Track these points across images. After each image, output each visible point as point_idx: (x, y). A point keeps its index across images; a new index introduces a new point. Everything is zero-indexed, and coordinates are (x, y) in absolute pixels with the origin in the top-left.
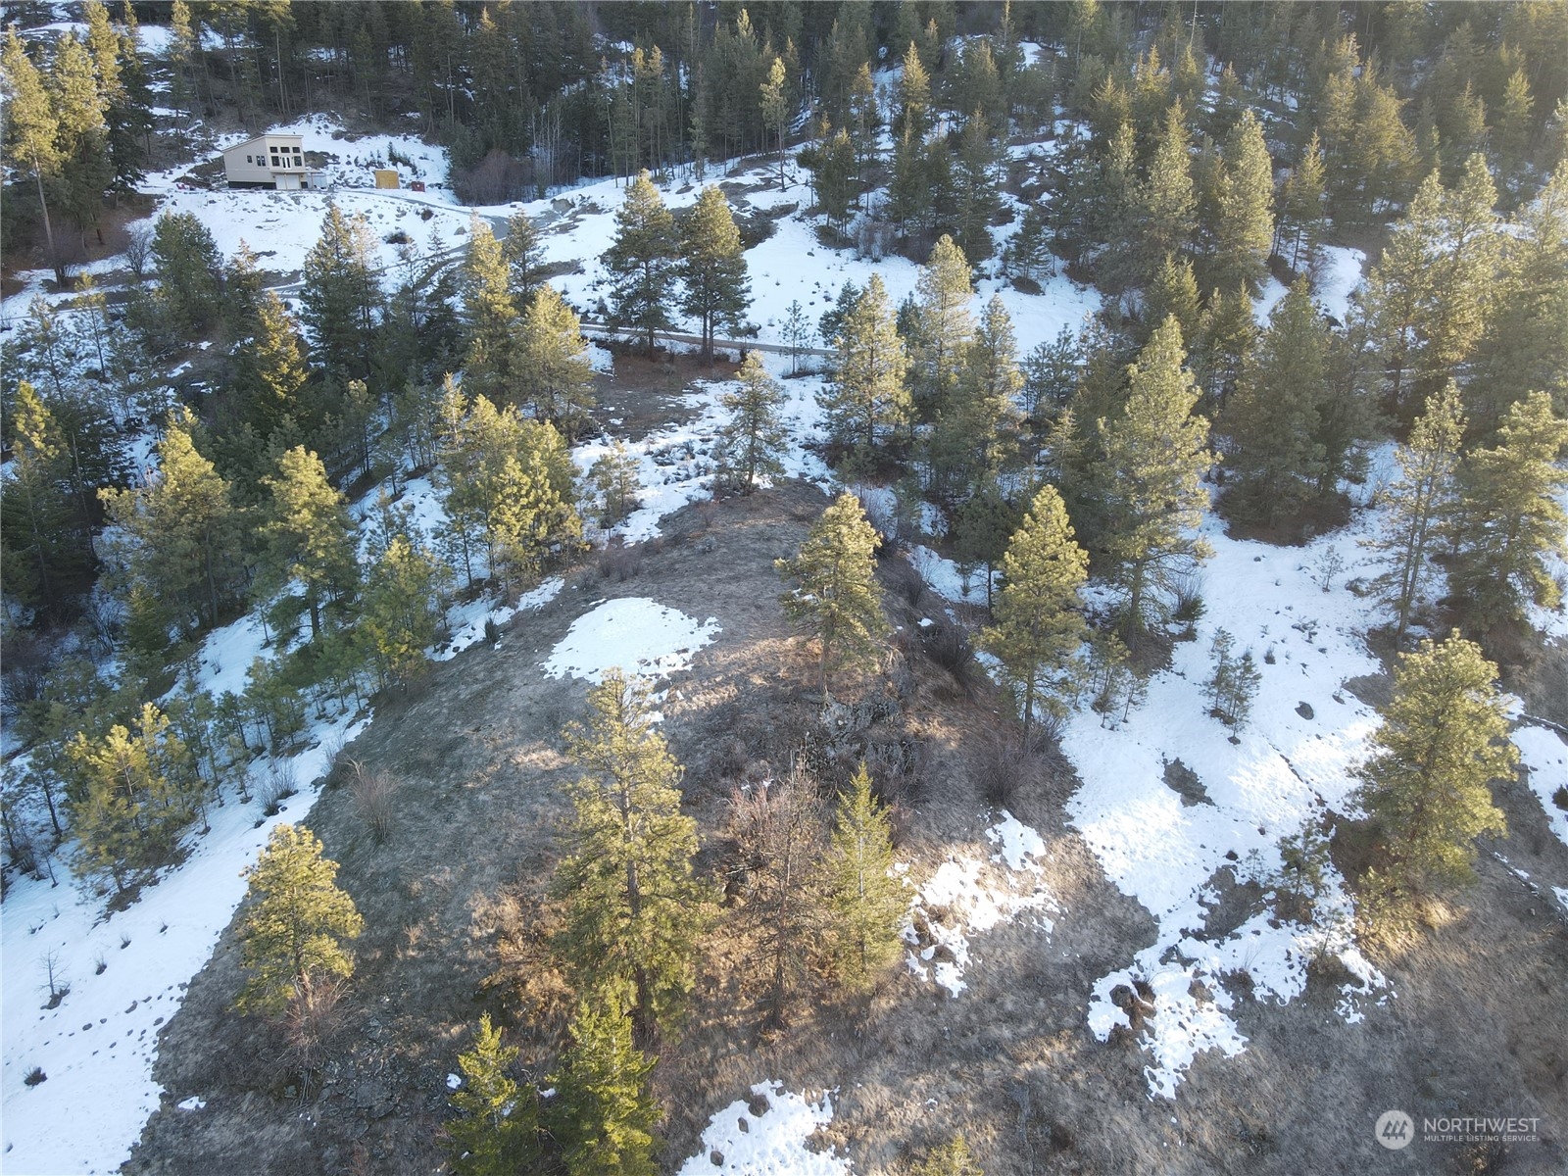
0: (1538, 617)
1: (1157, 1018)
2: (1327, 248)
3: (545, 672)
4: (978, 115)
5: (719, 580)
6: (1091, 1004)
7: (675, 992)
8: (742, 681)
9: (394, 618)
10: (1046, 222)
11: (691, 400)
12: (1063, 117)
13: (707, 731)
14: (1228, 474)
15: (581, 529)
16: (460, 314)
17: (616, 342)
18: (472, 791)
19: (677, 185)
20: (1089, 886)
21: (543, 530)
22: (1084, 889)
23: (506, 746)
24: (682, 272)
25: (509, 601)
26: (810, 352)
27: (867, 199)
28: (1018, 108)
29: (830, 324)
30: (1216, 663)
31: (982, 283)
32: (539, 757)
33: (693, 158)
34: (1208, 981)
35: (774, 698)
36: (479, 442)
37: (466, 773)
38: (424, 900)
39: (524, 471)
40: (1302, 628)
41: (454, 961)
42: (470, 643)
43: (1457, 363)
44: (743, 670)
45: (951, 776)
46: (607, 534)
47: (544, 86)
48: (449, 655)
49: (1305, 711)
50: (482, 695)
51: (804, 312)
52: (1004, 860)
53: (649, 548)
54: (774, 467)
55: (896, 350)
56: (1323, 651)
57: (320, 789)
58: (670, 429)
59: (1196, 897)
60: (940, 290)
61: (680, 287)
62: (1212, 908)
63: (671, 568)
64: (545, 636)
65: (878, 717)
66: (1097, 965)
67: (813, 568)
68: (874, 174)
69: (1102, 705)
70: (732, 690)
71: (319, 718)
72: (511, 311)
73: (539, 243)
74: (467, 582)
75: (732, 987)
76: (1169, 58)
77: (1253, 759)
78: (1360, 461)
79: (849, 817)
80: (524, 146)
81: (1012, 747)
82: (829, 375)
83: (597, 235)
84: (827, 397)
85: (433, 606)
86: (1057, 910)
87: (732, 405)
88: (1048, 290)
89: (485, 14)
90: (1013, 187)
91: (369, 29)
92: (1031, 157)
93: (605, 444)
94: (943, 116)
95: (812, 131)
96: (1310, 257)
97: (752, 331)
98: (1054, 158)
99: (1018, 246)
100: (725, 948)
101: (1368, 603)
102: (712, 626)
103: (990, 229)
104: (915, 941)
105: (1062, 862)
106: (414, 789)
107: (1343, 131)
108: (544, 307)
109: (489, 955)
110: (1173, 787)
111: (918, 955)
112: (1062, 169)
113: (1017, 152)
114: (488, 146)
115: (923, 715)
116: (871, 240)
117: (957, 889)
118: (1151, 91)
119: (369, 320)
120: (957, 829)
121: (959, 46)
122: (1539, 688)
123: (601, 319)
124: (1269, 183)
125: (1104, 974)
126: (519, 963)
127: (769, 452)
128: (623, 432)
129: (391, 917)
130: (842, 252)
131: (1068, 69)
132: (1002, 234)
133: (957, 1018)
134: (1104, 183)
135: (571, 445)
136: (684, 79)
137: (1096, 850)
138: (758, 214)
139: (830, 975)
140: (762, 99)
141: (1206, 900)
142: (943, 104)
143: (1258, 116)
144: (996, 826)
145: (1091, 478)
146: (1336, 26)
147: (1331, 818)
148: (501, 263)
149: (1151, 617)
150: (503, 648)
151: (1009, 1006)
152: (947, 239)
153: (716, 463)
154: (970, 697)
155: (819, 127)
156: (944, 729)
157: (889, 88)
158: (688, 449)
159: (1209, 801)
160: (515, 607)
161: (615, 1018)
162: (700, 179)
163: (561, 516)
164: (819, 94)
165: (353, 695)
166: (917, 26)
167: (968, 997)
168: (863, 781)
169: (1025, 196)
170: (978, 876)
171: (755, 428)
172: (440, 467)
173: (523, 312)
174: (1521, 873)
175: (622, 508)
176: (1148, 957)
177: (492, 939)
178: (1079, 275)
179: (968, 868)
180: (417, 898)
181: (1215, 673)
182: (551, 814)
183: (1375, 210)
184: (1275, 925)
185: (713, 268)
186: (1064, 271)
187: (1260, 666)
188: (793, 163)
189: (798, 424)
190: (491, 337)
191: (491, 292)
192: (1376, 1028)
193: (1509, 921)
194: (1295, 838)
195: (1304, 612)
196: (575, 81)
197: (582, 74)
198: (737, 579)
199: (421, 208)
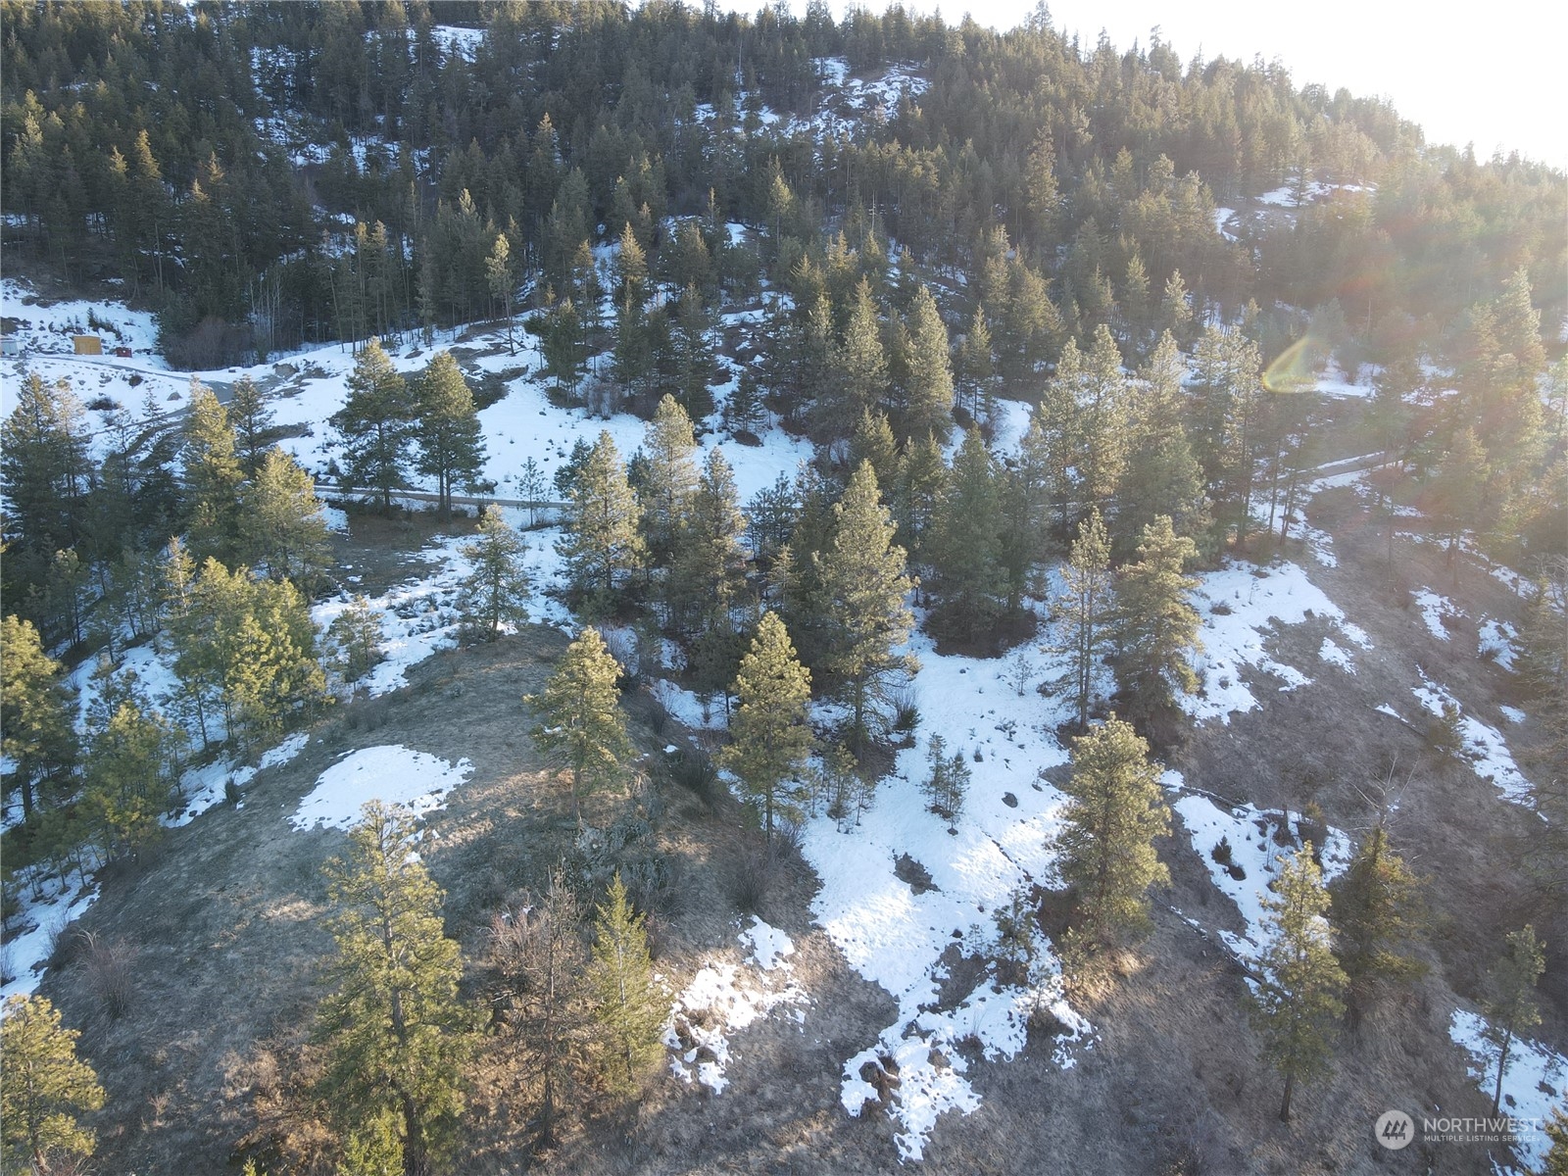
0: (1188, 704)
1: (902, 1088)
2: (1000, 402)
3: (294, 825)
4: (691, 287)
5: (469, 723)
6: (843, 1083)
7: (446, 1121)
8: (497, 814)
9: (123, 786)
10: (760, 381)
11: (431, 556)
12: (769, 289)
13: (465, 865)
14: (933, 598)
15: (325, 683)
16: (180, 479)
17: (350, 503)
18: (219, 951)
19: (406, 350)
20: (835, 976)
21: (285, 686)
22: (831, 980)
23: (254, 902)
24: (415, 433)
25: (250, 759)
26: (547, 505)
27: (593, 362)
28: (728, 281)
29: (564, 478)
30: (932, 764)
31: (706, 437)
32: (294, 909)
33: (420, 325)
34: (944, 1049)
35: (529, 829)
36: (209, 606)
37: (212, 934)
38: (170, 1068)
39: (264, 628)
40: (1003, 728)
41: (207, 1125)
42: (208, 805)
43: (1110, 496)
44: (498, 804)
45: (703, 888)
46: (351, 688)
47: (261, 254)
48: (186, 819)
49: (1010, 800)
50: (225, 856)
51: (539, 468)
52: (756, 961)
53: (396, 698)
54: (518, 614)
55: (629, 499)
56: (1021, 747)
57: (41, 974)
58: (412, 584)
59: (929, 975)
60: (666, 444)
61: (414, 447)
62: (943, 982)
63: (420, 715)
64: (292, 791)
65: (630, 838)
66: (847, 1047)
67: (560, 701)
68: (599, 340)
69: (837, 812)
70: (488, 824)
71: (35, 900)
72: (239, 474)
73: (266, 407)
74: (202, 745)
75: (502, 1114)
76: (855, 240)
77: (970, 846)
78: (1040, 581)
79: (608, 928)
80: (241, 312)
81: (757, 855)
82: (566, 526)
83: (326, 398)
84: (566, 546)
85: (165, 771)
86: (808, 1002)
87: (473, 556)
88: (766, 442)
89: (196, 186)
90: (729, 350)
91: (66, 196)
92: (743, 324)
93: (344, 601)
94: (661, 287)
95: (537, 300)
96: (988, 409)
97: (489, 487)
98: (763, 324)
99: (736, 403)
100: (492, 1076)
101: (1053, 702)
102: (465, 766)
103: (710, 387)
104: (678, 1046)
105: (809, 958)
106: (153, 958)
107: (1002, 305)
108: (275, 470)
109: (244, 1114)
110: (903, 879)
111: (682, 1059)
112: (771, 335)
113: (730, 320)
114: (202, 312)
115: (673, 834)
116: (600, 400)
117: (715, 993)
118: (843, 270)
119: (75, 488)
120: (711, 937)
121: (671, 225)
122: (1193, 763)
123: (333, 480)
124: (945, 346)
125: (853, 1055)
126: (278, 1118)
127: (513, 599)
128: (362, 588)
129: (132, 1091)
130: (573, 411)
131: (770, 247)
132: (721, 392)
133: (722, 1113)
134: (807, 347)
135: (309, 603)
136: (407, 250)
137: (839, 943)
138: (489, 376)
139: (598, 1089)
140: (488, 271)
141: (938, 976)
142: (661, 277)
143: (934, 290)
144: (748, 931)
145: (811, 605)
146: (991, 218)
147: (1037, 890)
148: (226, 428)
149: (875, 729)
150: (246, 807)
151: (769, 1096)
152: (669, 398)
153: (460, 613)
154: (717, 815)
155: (544, 299)
156: (694, 845)
157: (609, 262)
158: (431, 600)
159: (935, 888)
160: (257, 766)
161: (386, 1146)
162: (429, 344)
163: (301, 671)
164: (542, 266)
165: (76, 871)
166: (632, 207)
167: (731, 1092)
168: (618, 890)
169: (740, 358)
170: (733, 979)
171: (497, 578)
172: (167, 633)
173: (252, 475)
174: (1192, 921)
175: (366, 661)
176: (892, 1034)
177: (247, 1098)
178: (793, 428)
179: (724, 973)
180: (162, 1067)
181: (932, 774)
182: (306, 964)
183: (1036, 370)
184: (998, 991)
185: (448, 429)
186: (780, 424)
187: (969, 764)
188: (521, 330)
189: (539, 573)
190: (217, 500)
191: (217, 456)
192: (1086, 1070)
193: (1187, 963)
194: (1006, 908)
195: (1004, 715)
196: (295, 250)
197: (302, 244)
198: (487, 720)
199: (128, 375)
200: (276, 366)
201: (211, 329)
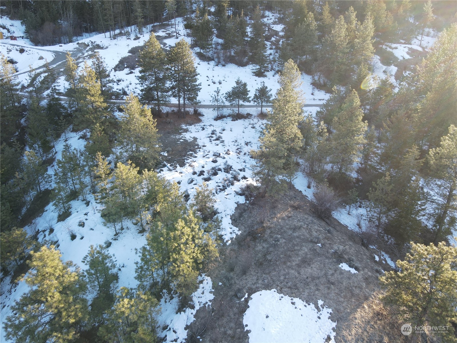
19: (133, 36)
114: (43, 20)
130: (210, 63)
138: (172, 48)
162: (142, 34)
199: (18, 48)
200: (78, 44)
201: (48, 27)
